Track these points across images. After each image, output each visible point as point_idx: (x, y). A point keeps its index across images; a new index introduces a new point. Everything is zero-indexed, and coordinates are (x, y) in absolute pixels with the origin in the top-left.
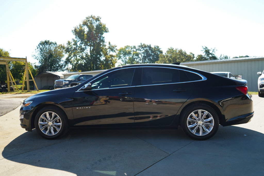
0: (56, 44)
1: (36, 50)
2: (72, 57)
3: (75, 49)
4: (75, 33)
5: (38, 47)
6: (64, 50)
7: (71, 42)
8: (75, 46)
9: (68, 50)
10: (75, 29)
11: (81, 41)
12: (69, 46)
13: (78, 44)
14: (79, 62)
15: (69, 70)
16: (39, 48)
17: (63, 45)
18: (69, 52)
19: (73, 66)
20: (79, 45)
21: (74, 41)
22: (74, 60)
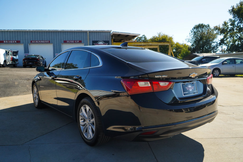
0: (209, 26)
1: (191, 34)
2: (228, 38)
3: (232, 29)
4: (232, 13)
5: (192, 30)
6: (219, 31)
7: (227, 22)
8: (232, 27)
9: (223, 31)
10: (233, 8)
11: (240, 20)
12: (225, 27)
13: (236, 23)
14: (237, 43)
15: (223, 52)
16: (193, 32)
17: (218, 27)
18: (224, 33)
19: (228, 47)
20: (236, 25)
21: (231, 21)
22: (230, 41)
